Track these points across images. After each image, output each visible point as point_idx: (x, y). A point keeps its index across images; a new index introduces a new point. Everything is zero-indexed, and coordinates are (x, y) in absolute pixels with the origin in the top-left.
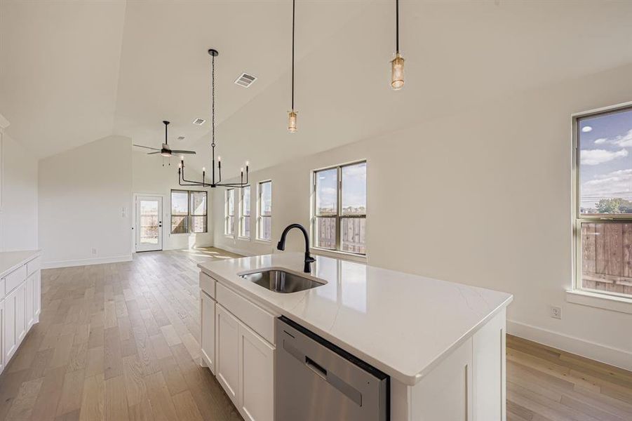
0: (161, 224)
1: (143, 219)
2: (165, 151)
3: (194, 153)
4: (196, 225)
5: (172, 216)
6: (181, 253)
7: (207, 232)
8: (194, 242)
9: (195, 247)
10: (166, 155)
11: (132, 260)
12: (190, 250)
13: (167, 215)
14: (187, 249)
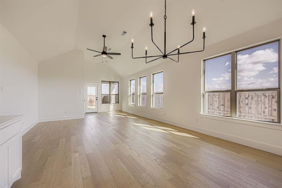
0: (97, 99)
1: (88, 97)
2: (104, 53)
3: (120, 54)
4: (112, 100)
5: (102, 94)
6: (107, 114)
7: (118, 103)
8: (113, 108)
9: (113, 111)
10: (104, 56)
11: (84, 117)
12: (111, 112)
13: (100, 94)
14: (110, 112)
